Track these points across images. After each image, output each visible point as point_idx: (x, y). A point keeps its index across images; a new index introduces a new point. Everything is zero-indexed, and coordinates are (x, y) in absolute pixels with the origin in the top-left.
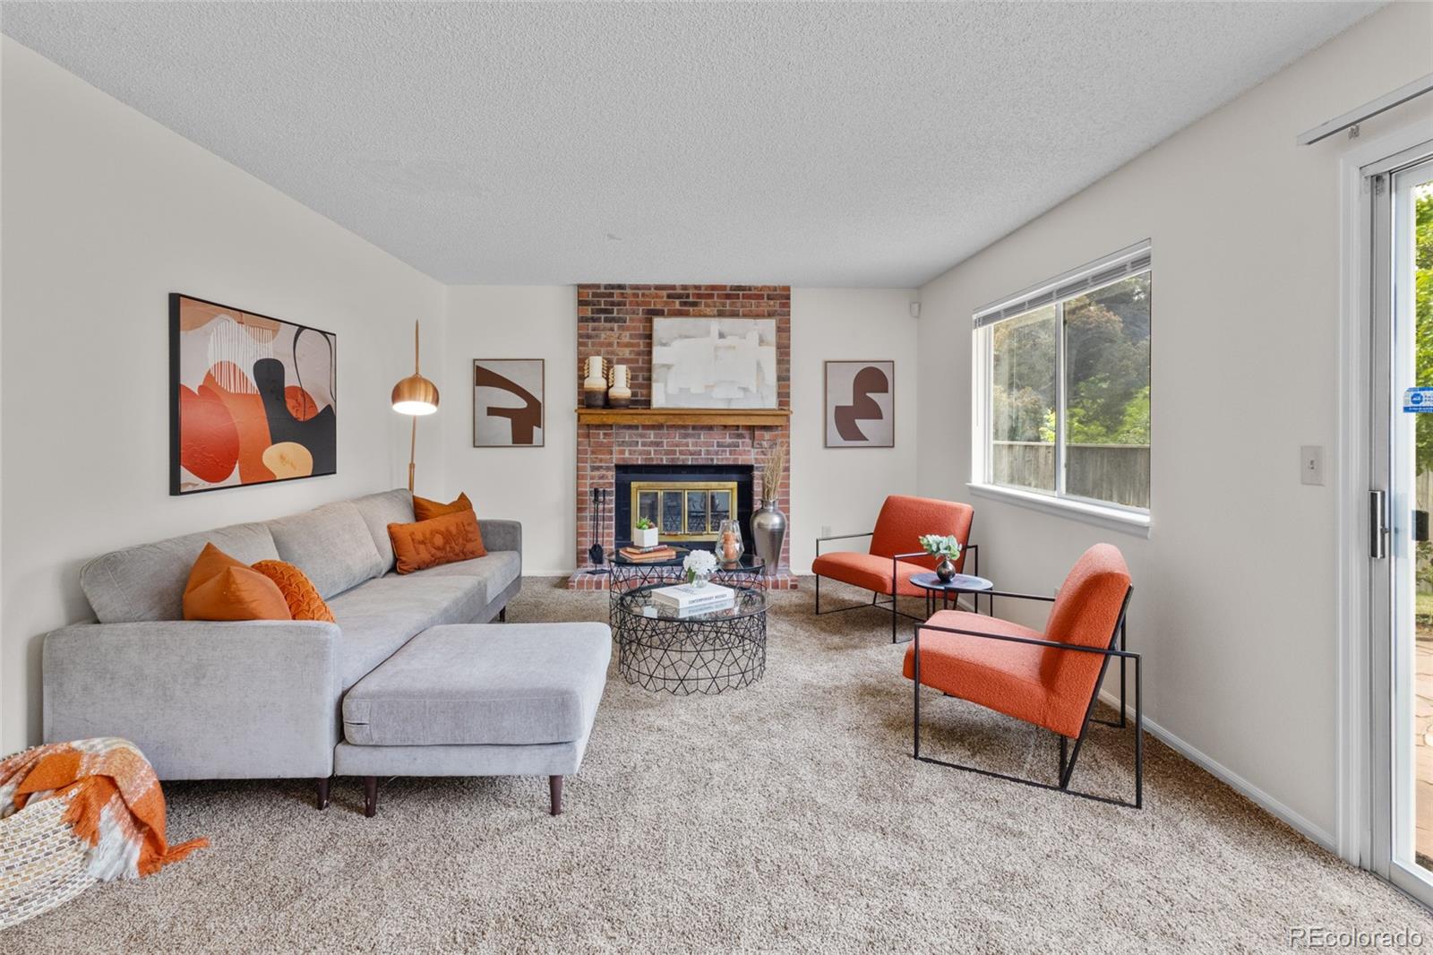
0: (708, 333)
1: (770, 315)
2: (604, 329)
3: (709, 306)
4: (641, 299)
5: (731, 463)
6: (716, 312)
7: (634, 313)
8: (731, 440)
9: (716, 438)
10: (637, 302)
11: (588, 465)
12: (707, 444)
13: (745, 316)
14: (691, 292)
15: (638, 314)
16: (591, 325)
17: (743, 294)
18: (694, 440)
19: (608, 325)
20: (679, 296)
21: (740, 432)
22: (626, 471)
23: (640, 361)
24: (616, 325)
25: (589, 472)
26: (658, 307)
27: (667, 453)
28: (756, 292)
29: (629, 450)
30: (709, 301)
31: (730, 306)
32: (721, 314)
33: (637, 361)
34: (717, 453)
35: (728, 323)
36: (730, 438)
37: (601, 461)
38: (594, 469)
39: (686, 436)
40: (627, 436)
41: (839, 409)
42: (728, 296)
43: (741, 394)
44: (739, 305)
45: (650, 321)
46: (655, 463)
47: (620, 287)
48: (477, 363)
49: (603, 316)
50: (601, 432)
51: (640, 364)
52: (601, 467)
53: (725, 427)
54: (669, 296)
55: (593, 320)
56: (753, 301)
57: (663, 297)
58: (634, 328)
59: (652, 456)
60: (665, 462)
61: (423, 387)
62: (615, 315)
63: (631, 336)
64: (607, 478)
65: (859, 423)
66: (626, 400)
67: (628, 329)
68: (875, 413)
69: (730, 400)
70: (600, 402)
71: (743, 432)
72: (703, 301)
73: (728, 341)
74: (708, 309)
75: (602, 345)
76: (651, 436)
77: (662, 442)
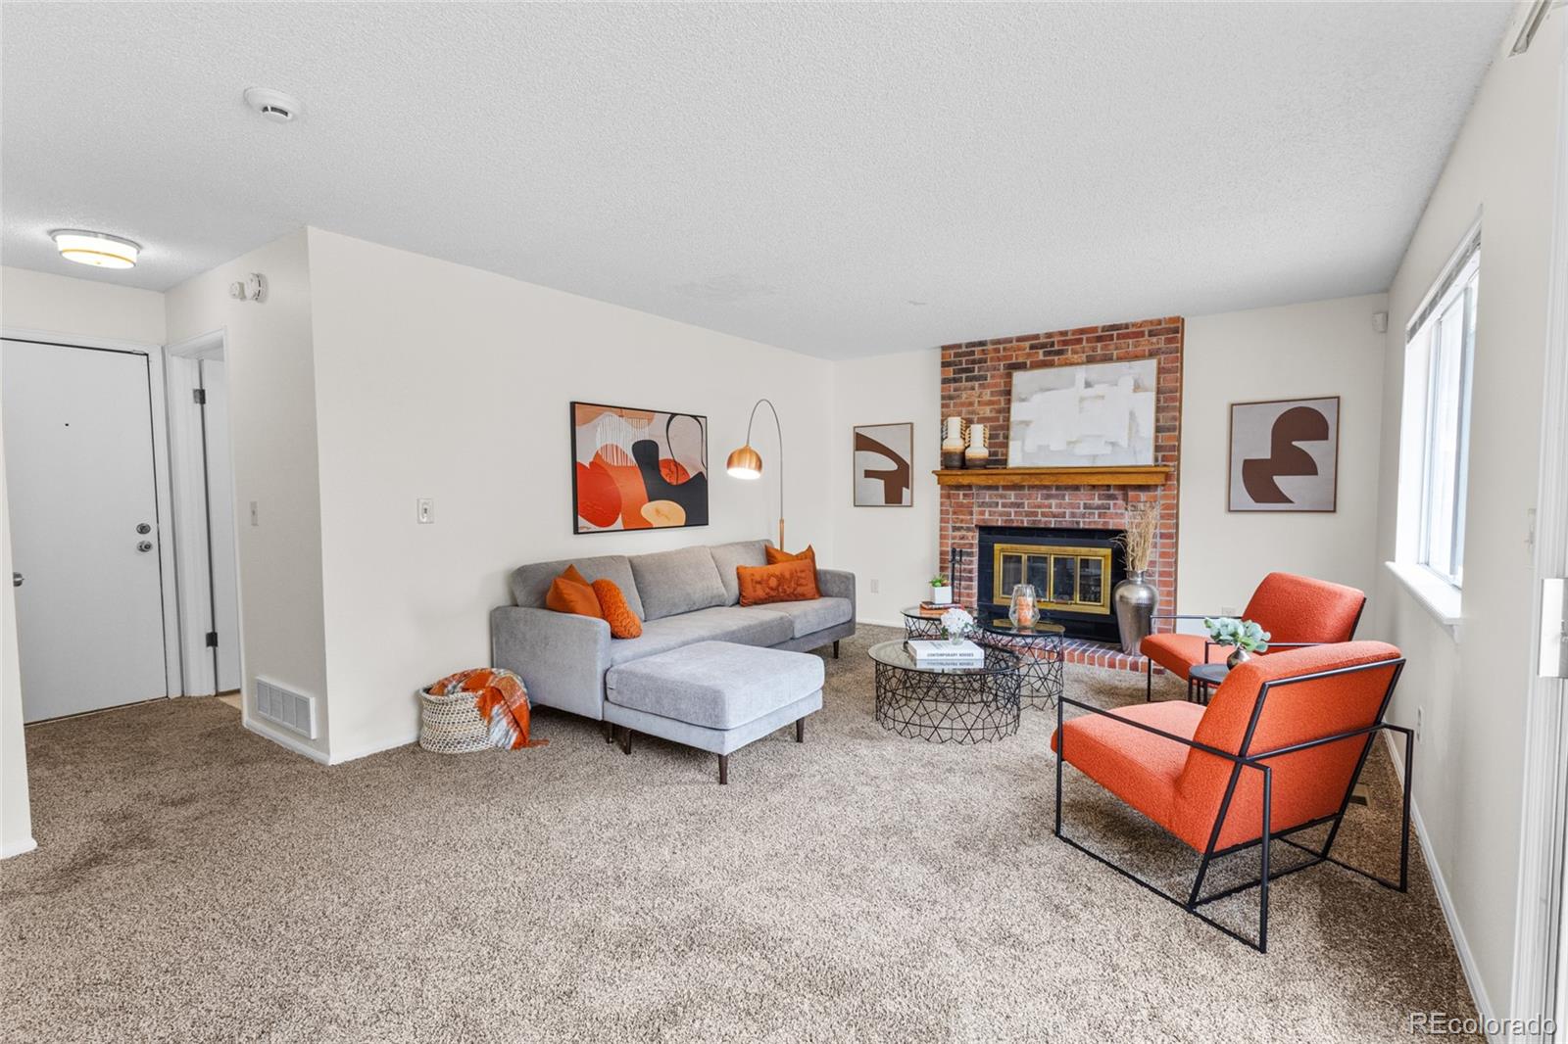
0: (1072, 383)
1: (1151, 355)
2: (965, 389)
3: (1077, 353)
4: (1002, 353)
5: (1100, 527)
6: (1084, 359)
7: (995, 369)
8: (1100, 502)
9: (1082, 499)
10: (998, 357)
11: (950, 525)
12: (1071, 505)
13: (1120, 359)
14: (1056, 339)
15: (999, 370)
16: (953, 385)
17: (1118, 334)
18: (1058, 501)
19: (969, 384)
20: (1043, 346)
21: (1112, 492)
22: (989, 533)
23: (1001, 418)
24: (976, 384)
25: (950, 532)
26: (1020, 360)
27: (1028, 514)
28: (1134, 330)
29: (990, 512)
30: (1077, 347)
31: (1102, 349)
32: (1091, 360)
33: (997, 419)
34: (1083, 516)
35: (1097, 369)
36: (1099, 499)
37: (962, 521)
38: (955, 529)
39: (1048, 497)
40: (987, 496)
41: (1249, 466)
42: (1099, 339)
43: (1108, 450)
44: (1112, 347)
45: (1010, 376)
46: (1015, 524)
47: (982, 344)
48: (857, 430)
49: (964, 376)
50: (961, 493)
51: (1001, 422)
52: (962, 527)
53: (1094, 487)
54: (1032, 347)
55: (955, 380)
56: (1130, 341)
57: (1024, 350)
58: (995, 385)
59: (1013, 517)
60: (1025, 525)
61: (748, 455)
62: (976, 373)
63: (992, 394)
64: (967, 538)
65: (1279, 480)
66: (980, 460)
67: (989, 386)
68: (1307, 466)
69: (1095, 457)
70: (957, 463)
71: (1116, 492)
72: (1070, 348)
73: (1098, 389)
74: (1076, 356)
75: (963, 405)
76: (1012, 496)
77: (1023, 504)
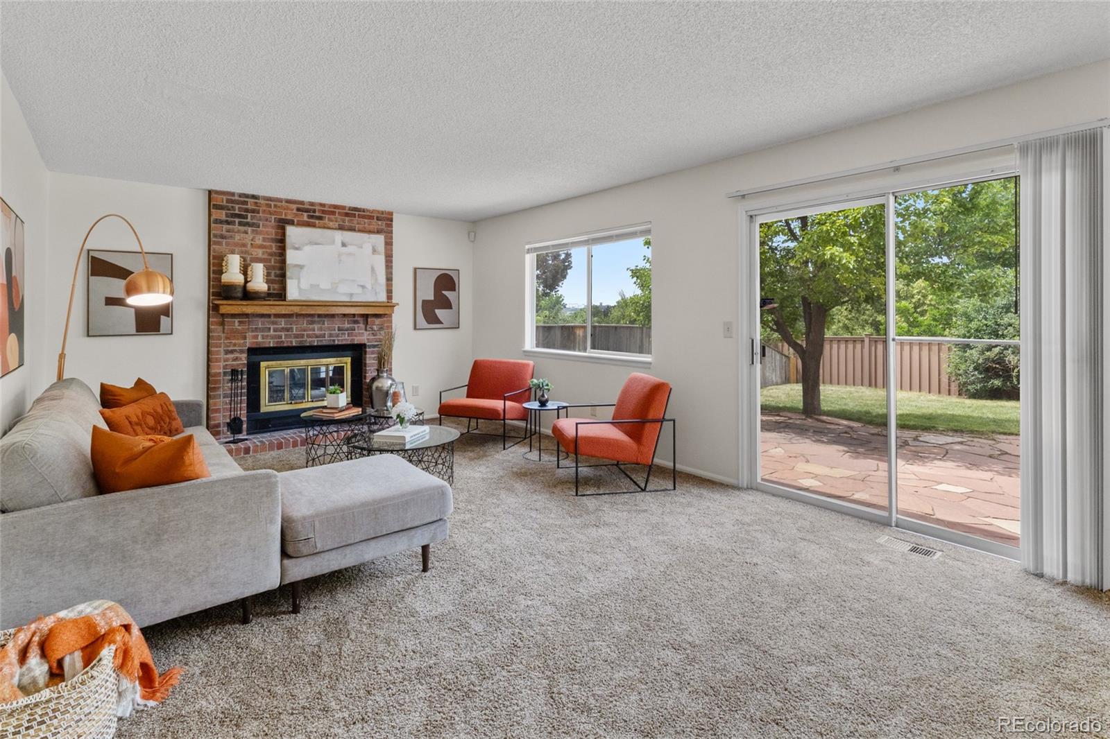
0: (333, 242)
1: (379, 232)
2: (239, 232)
3: (332, 221)
4: (273, 209)
5: (349, 343)
6: (337, 226)
7: (267, 220)
8: (349, 326)
9: (337, 324)
10: (269, 211)
11: (222, 349)
12: (329, 329)
13: (360, 231)
14: (317, 208)
15: (270, 222)
16: (225, 227)
17: (359, 215)
18: (319, 326)
19: (242, 228)
20: (307, 211)
21: (356, 319)
22: (258, 353)
23: (273, 260)
24: (250, 229)
25: (222, 356)
26: (289, 217)
27: (296, 336)
28: (368, 214)
29: (263, 336)
30: (332, 217)
31: (349, 222)
32: (341, 228)
33: (270, 260)
34: (338, 336)
35: (347, 236)
36: (348, 324)
37: (235, 345)
38: (227, 352)
39: (312, 323)
40: (260, 323)
41: (425, 302)
42: (347, 215)
43: (359, 290)
44: (355, 222)
45: (283, 229)
46: (285, 345)
47: (254, 197)
48: (92, 254)
49: (237, 220)
50: (236, 321)
51: (273, 263)
52: (235, 351)
53: (344, 315)
54: (298, 210)
55: (228, 223)
56: (366, 221)
57: (292, 210)
58: (267, 233)
59: (283, 339)
60: (294, 344)
62: (249, 220)
63: (264, 240)
64: (241, 359)
65: (438, 312)
66: (265, 293)
67: (260, 233)
68: (447, 304)
69: (351, 295)
70: (239, 295)
71: (359, 319)
72: (327, 216)
73: (349, 249)
74: (331, 223)
75: (236, 245)
76: (283, 323)
77: (292, 328)
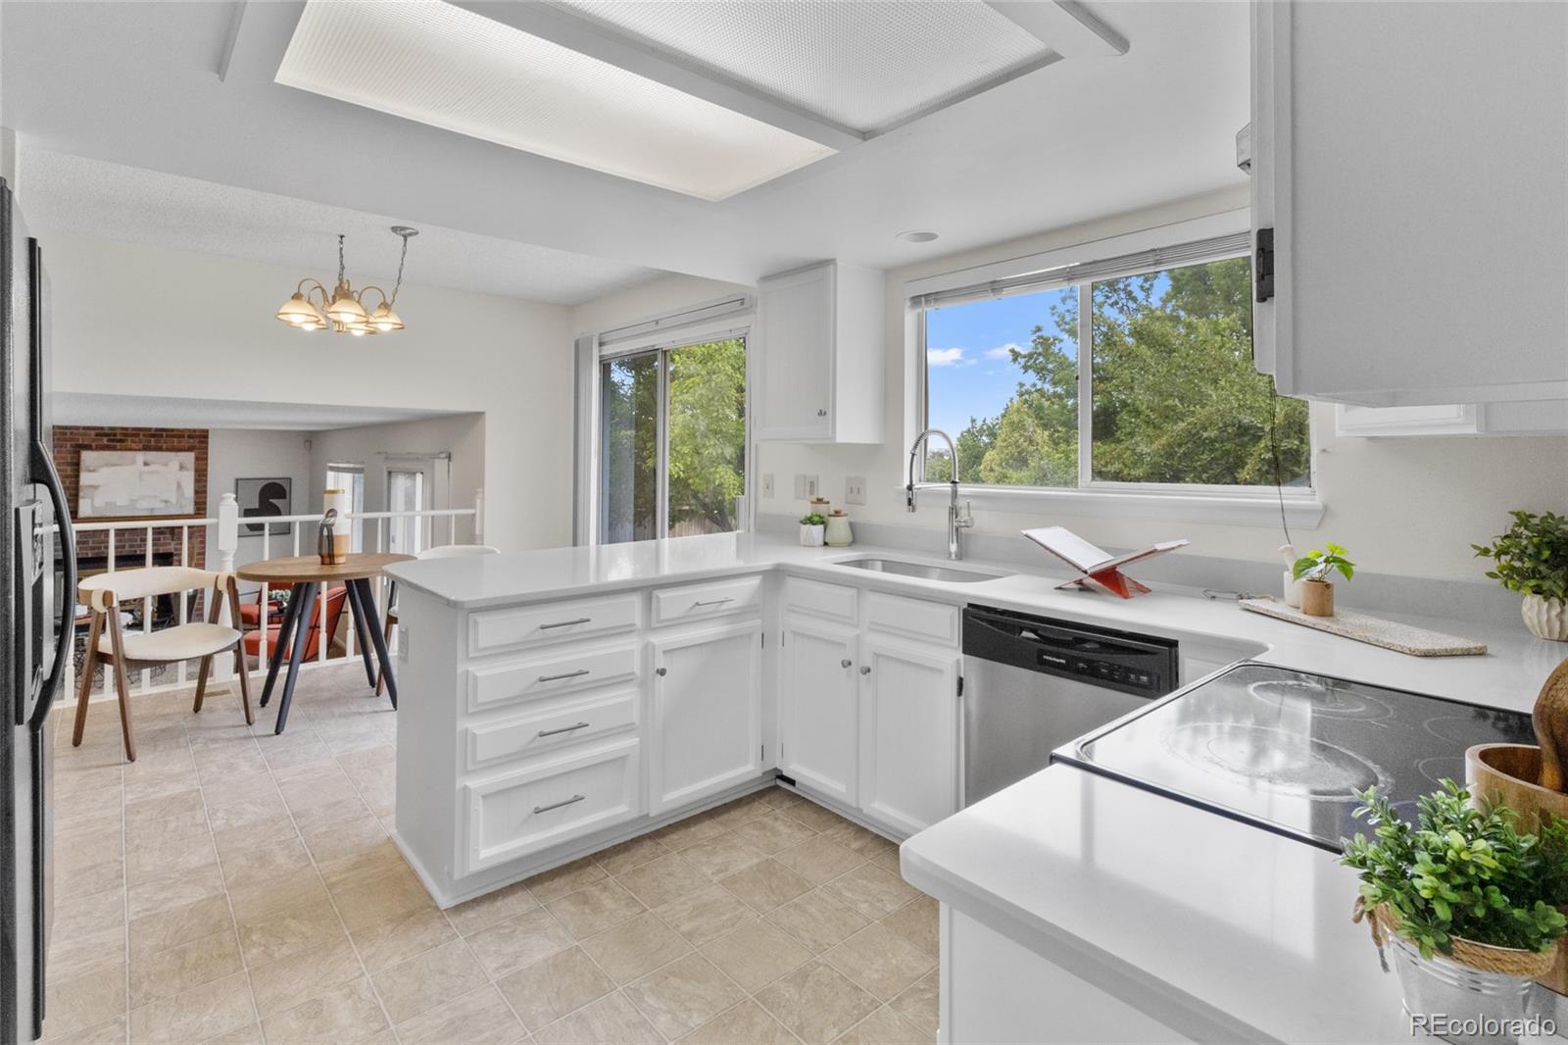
0: (134, 462)
1: (190, 449)
3: (135, 442)
4: (68, 436)
6: (141, 446)
7: (61, 446)
12: (130, 540)
13: (168, 450)
14: (118, 432)
15: (67, 445)
17: (167, 434)
20: (106, 435)
26: (86, 443)
28: (178, 433)
30: (137, 439)
31: (155, 441)
32: (146, 448)
35: (151, 455)
42: (153, 436)
43: (162, 505)
44: (162, 442)
45: (78, 453)
54: (97, 435)
56: (177, 440)
57: (91, 435)
58: (63, 455)
69: (152, 510)
71: (166, 532)
72: (129, 439)
73: (153, 467)
74: (134, 445)
77: (88, 541)
